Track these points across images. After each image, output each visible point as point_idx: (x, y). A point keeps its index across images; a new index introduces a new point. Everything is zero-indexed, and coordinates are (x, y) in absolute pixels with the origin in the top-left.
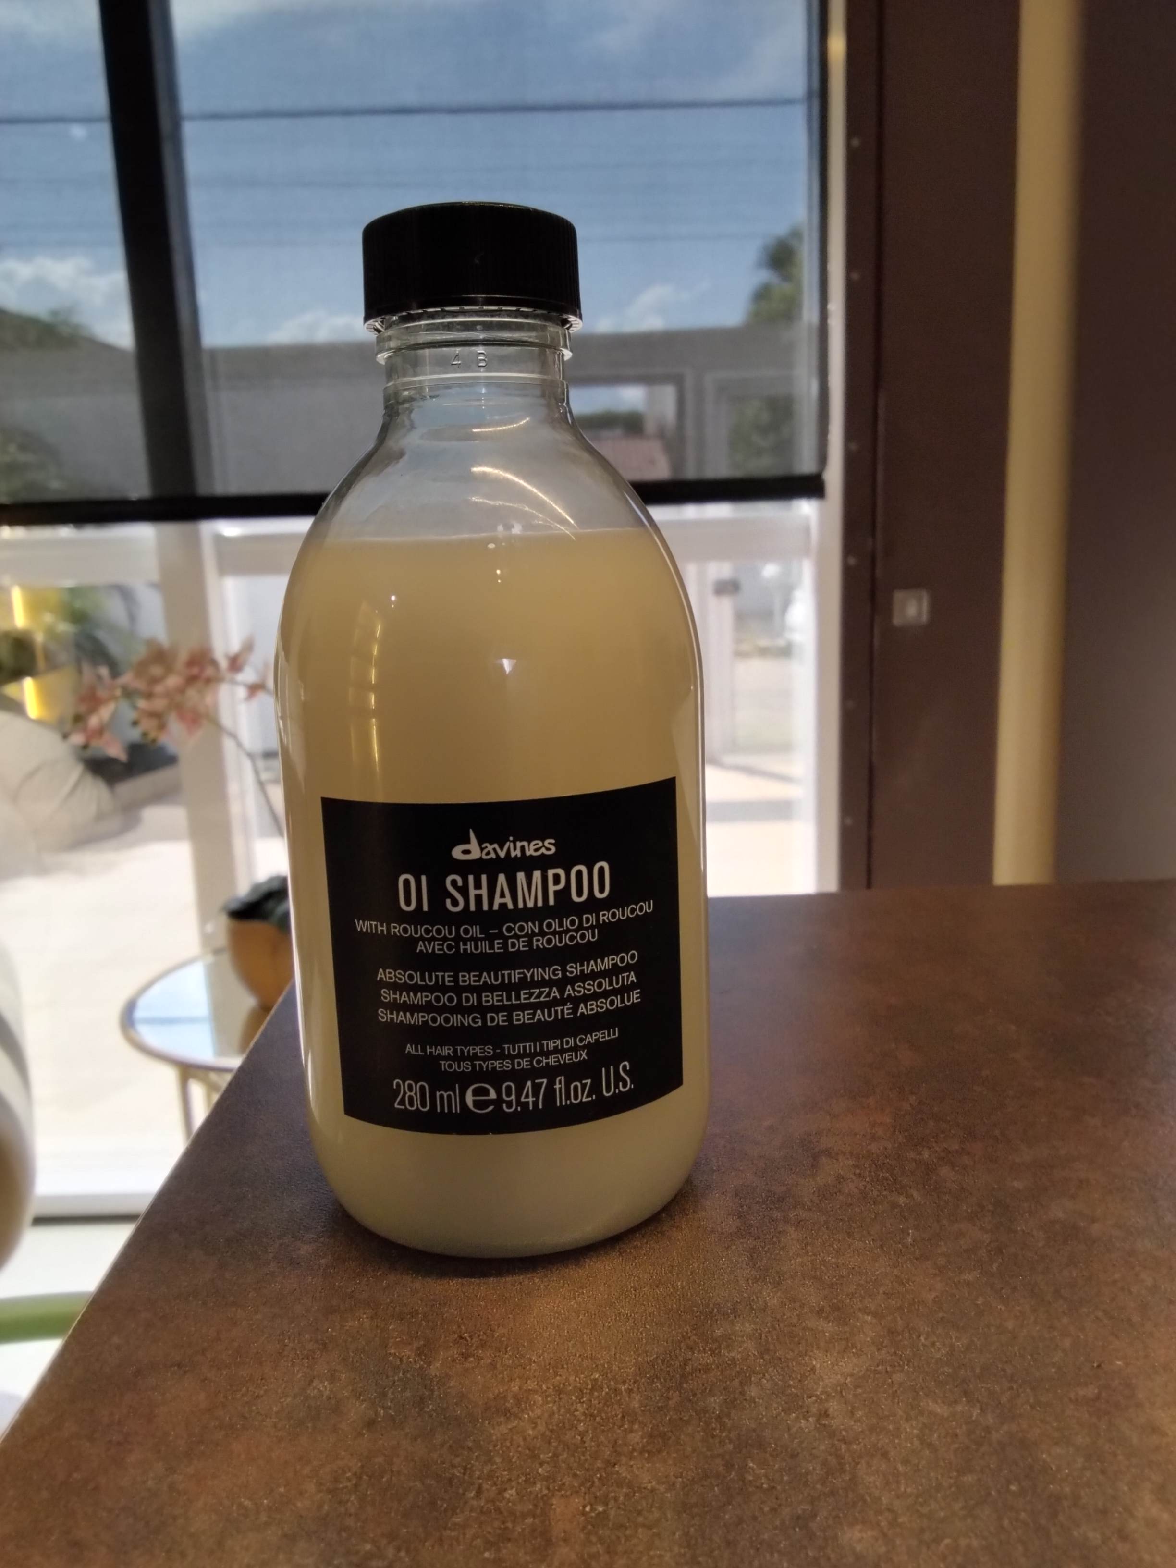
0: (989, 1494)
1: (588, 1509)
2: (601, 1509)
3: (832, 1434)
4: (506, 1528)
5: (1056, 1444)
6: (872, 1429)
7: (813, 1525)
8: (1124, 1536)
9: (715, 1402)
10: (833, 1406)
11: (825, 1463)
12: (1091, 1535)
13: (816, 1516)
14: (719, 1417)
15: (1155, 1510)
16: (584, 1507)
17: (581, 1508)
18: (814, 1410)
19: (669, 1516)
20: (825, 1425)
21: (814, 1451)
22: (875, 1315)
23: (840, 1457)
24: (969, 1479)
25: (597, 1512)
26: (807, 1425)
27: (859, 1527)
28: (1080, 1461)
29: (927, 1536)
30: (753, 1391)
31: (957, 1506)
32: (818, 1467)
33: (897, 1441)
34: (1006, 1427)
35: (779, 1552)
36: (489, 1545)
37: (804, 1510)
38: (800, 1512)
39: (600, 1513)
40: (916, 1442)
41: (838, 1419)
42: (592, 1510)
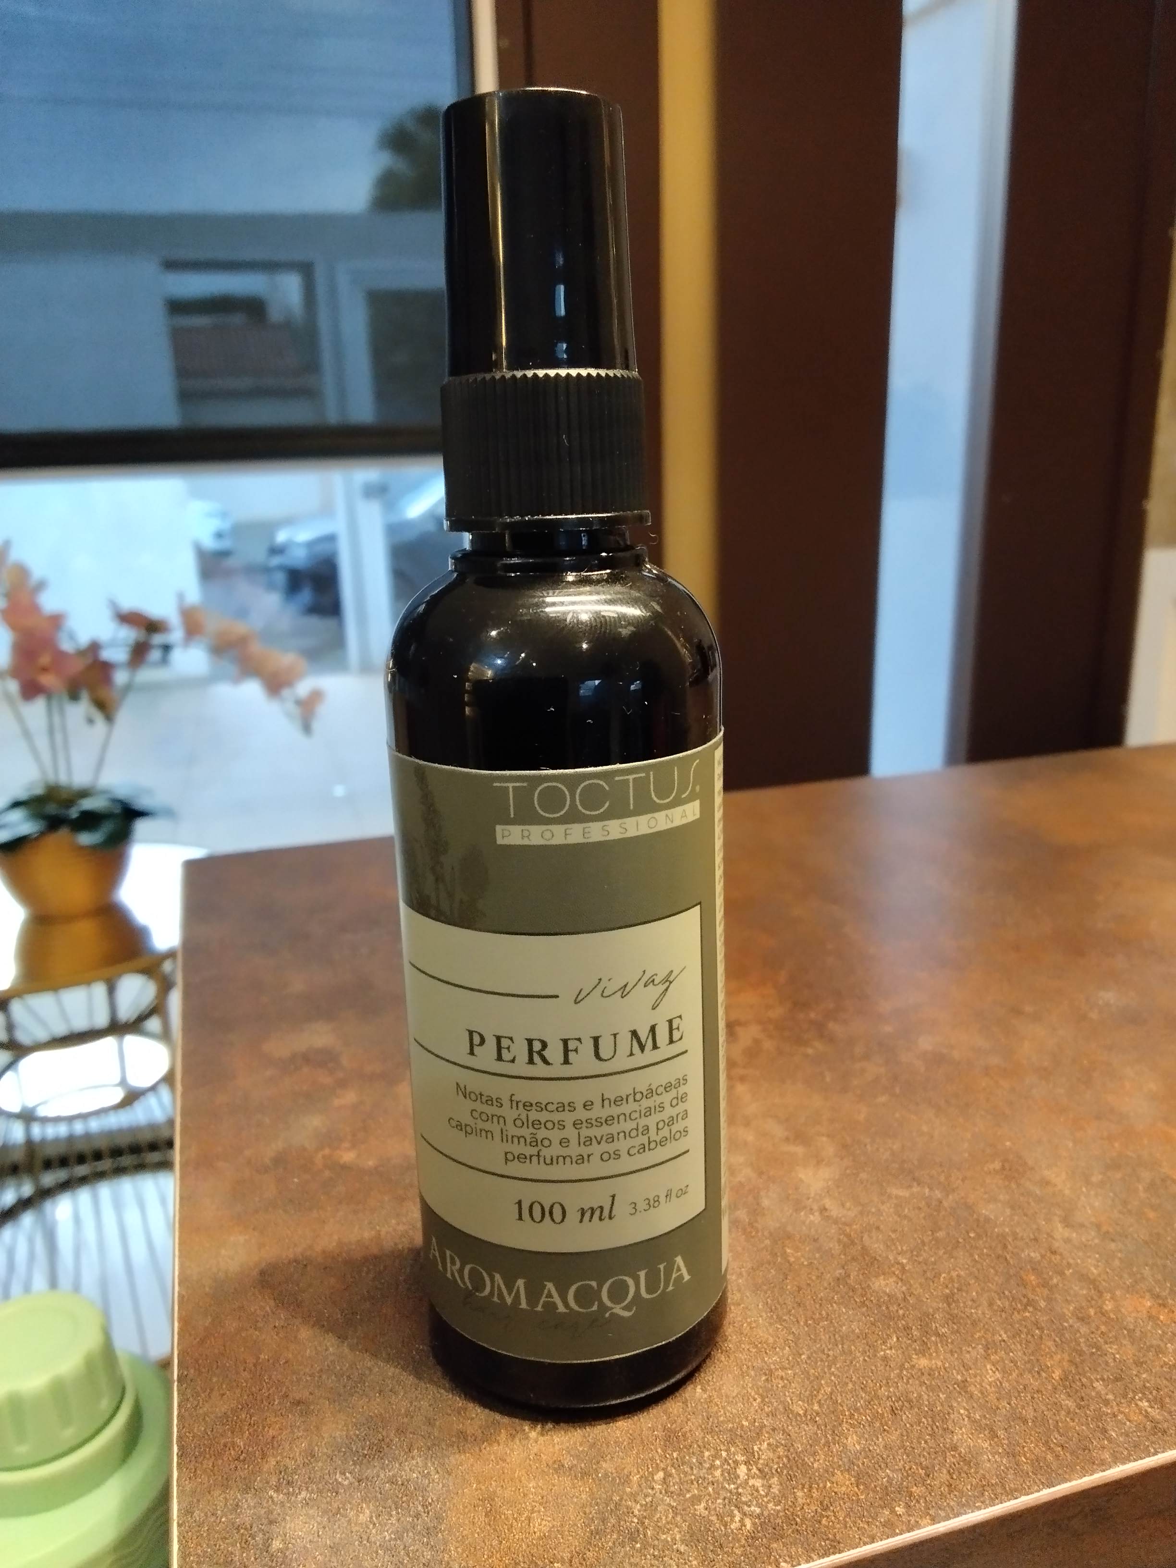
0: (958, 1242)
3: (836, 1222)
5: (989, 1202)
6: (861, 1213)
7: (851, 1281)
8: (1054, 1253)
10: (828, 1203)
11: (839, 1241)
12: (1032, 1254)
13: (849, 1276)
14: (751, 1224)
15: (1067, 1233)
18: (815, 1207)
19: (748, 1294)
20: (827, 1216)
21: (829, 1234)
22: (828, 1136)
23: (848, 1236)
24: (941, 1234)
26: (815, 1218)
27: (882, 1277)
28: (1008, 1211)
29: (929, 1274)
30: (766, 1203)
31: (941, 1252)
32: (837, 1244)
33: (882, 1218)
34: (951, 1197)
35: (835, 1303)
37: (840, 1274)
38: (838, 1275)
40: (896, 1217)
41: (835, 1211)
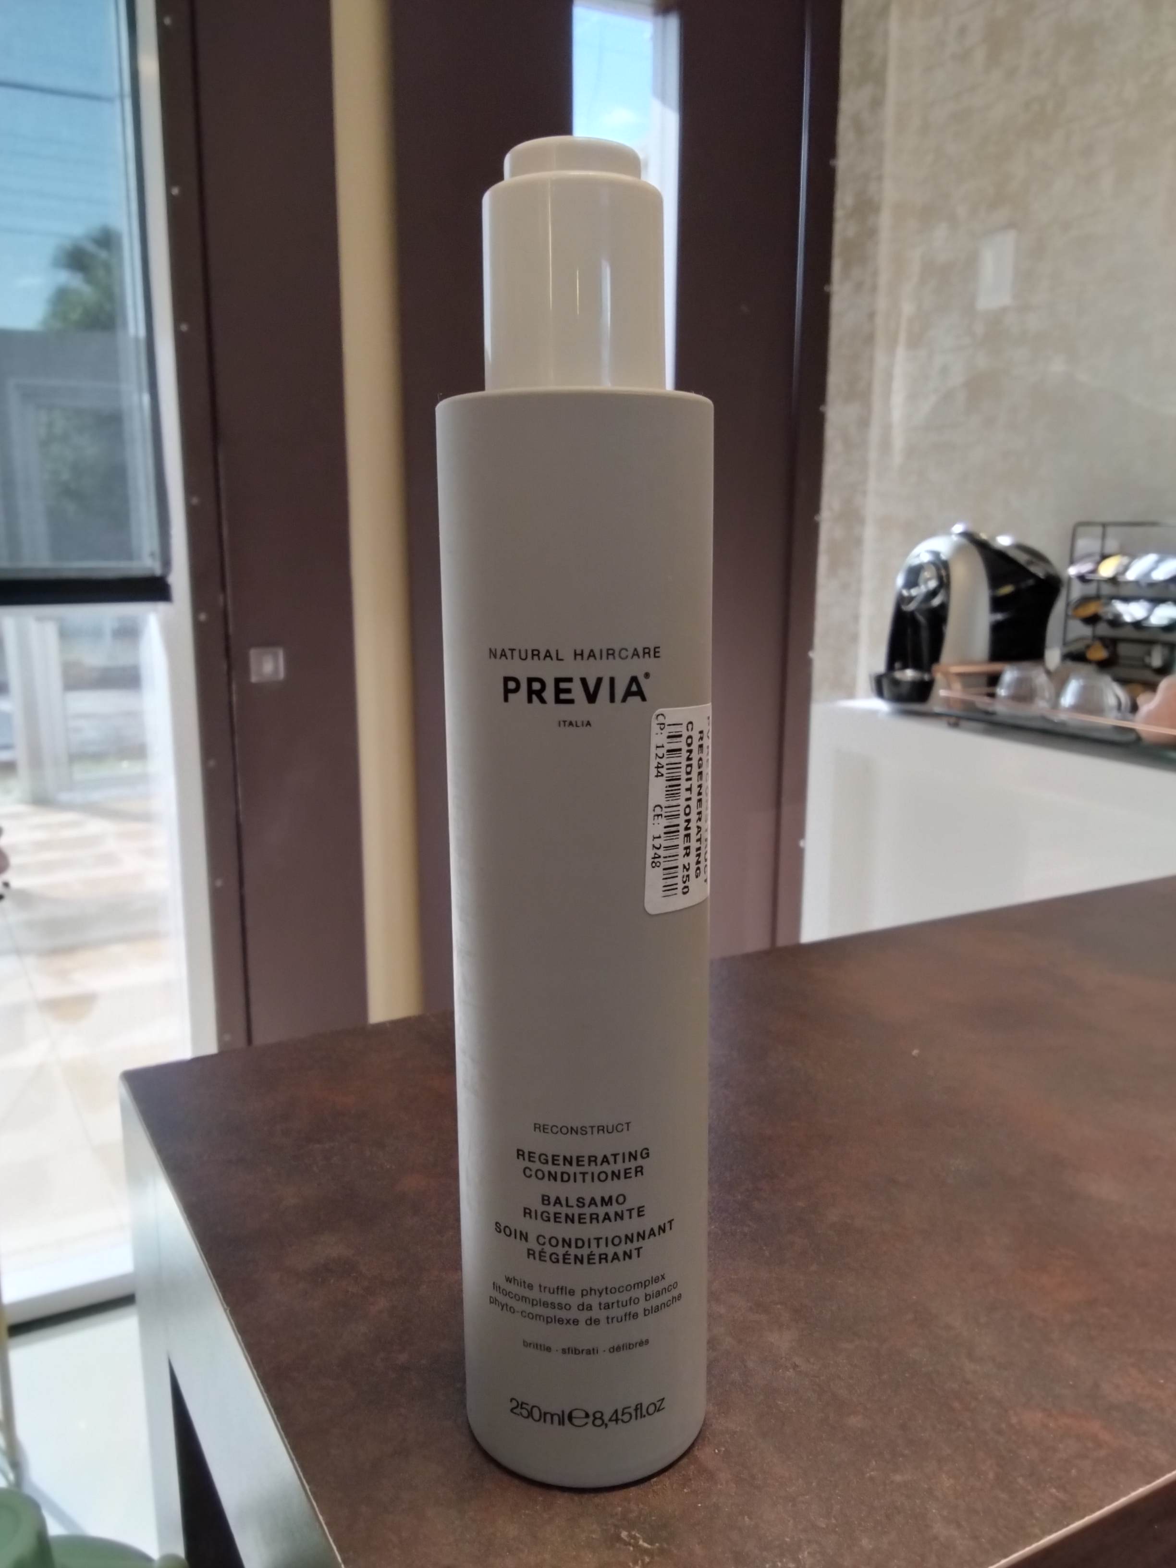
0: (899, 1382)
1: (717, 1451)
2: (723, 1449)
3: (807, 1375)
4: (684, 1475)
5: (912, 1347)
6: (823, 1366)
7: (831, 1422)
9: (735, 1376)
10: (797, 1360)
11: (814, 1390)
15: (972, 1366)
16: (714, 1451)
17: (713, 1452)
18: (789, 1365)
19: (760, 1441)
20: (799, 1371)
21: (805, 1386)
22: (781, 1303)
23: (819, 1386)
24: (885, 1377)
25: (722, 1451)
26: (790, 1373)
27: (852, 1416)
28: (928, 1353)
30: (750, 1365)
31: (888, 1392)
32: (813, 1393)
33: (840, 1369)
34: (884, 1346)
36: (684, 1486)
37: (822, 1417)
38: (820, 1418)
39: (724, 1451)
40: (849, 1366)
41: (804, 1366)
42: (719, 1451)
